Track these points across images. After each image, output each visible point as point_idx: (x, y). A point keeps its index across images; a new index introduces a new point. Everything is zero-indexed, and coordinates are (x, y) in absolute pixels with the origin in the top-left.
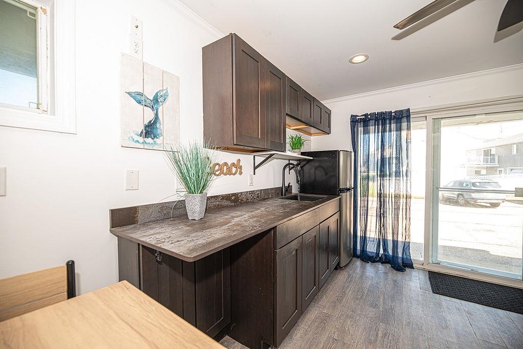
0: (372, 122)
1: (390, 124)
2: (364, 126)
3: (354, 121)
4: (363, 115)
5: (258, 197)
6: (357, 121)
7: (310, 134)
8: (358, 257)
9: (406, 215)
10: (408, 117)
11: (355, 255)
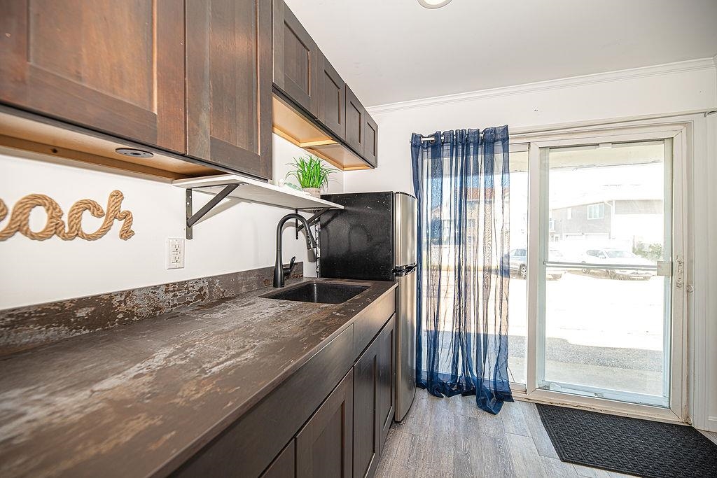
0: (447, 148)
1: (476, 153)
2: (433, 157)
3: (417, 144)
4: (431, 136)
5: (199, 297)
6: (422, 145)
7: (342, 167)
8: (422, 386)
9: (501, 309)
10: (505, 140)
11: (419, 384)
